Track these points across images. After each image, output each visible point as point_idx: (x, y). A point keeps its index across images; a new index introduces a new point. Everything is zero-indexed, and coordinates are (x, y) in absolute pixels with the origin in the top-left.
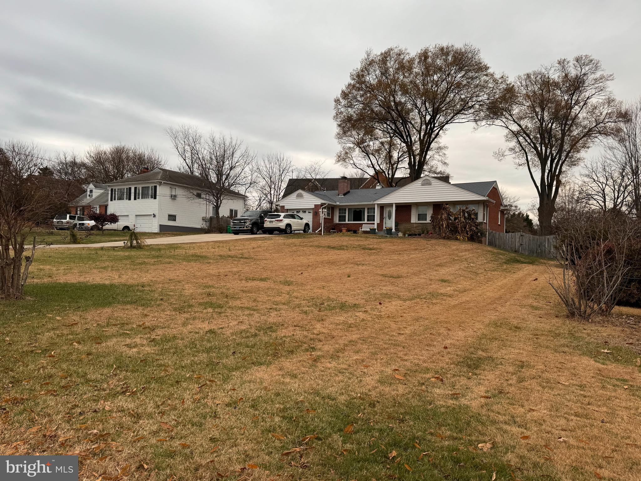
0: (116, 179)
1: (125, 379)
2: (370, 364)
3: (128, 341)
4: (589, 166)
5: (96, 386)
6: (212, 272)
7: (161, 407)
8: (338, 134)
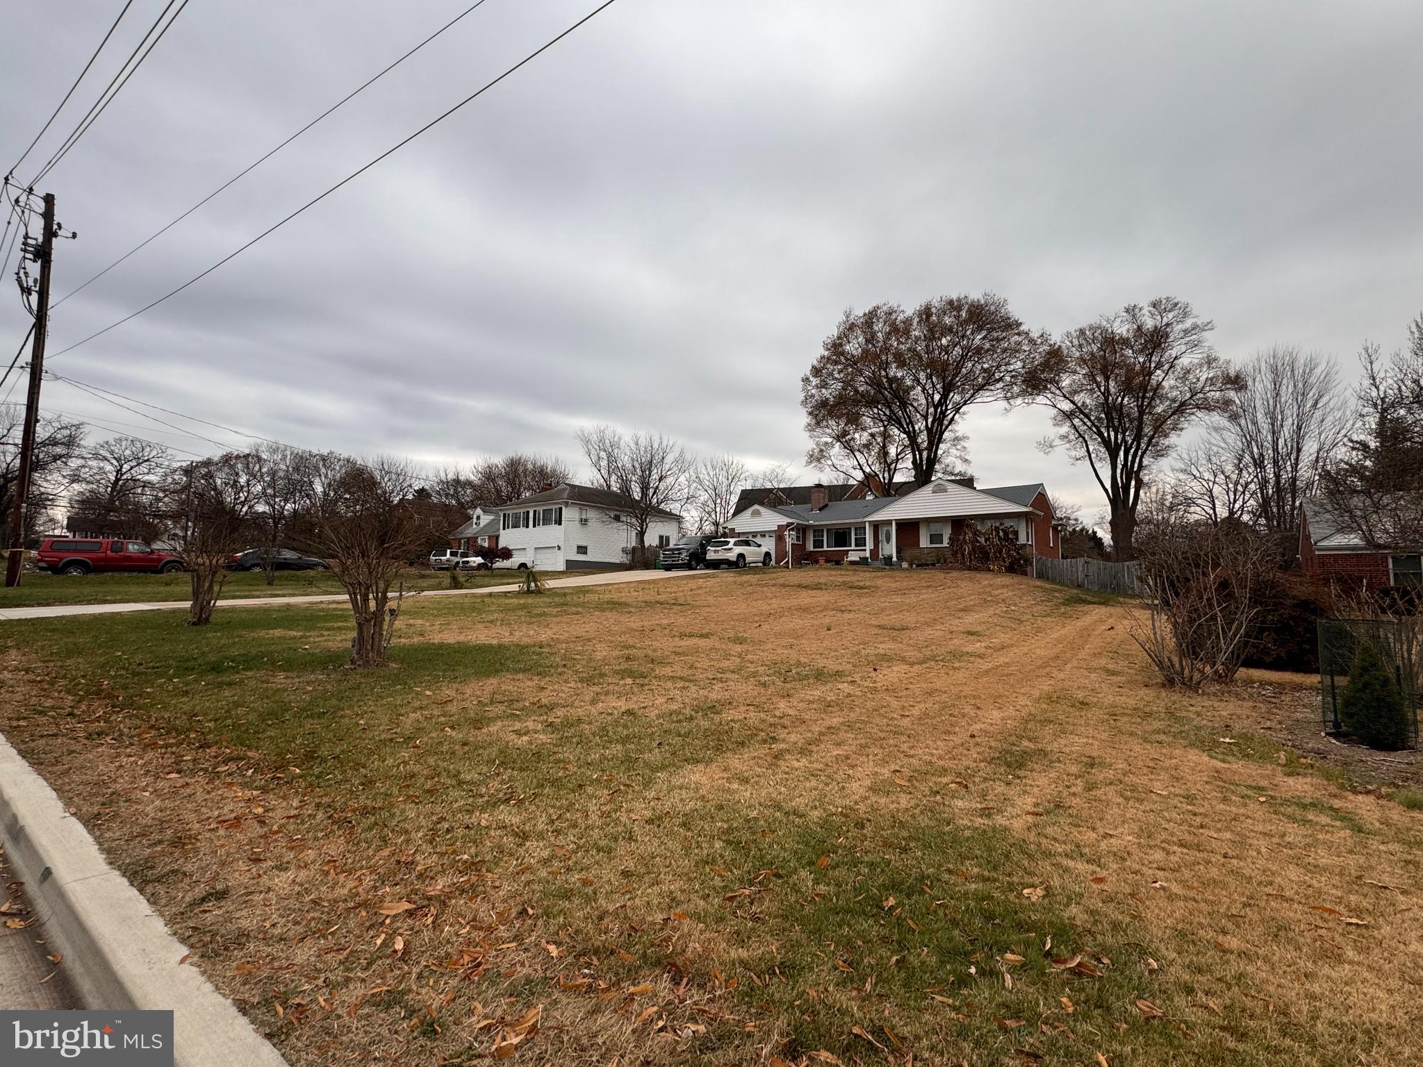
0: (511, 501)
1: (510, 780)
2: (858, 762)
3: (518, 726)
4: (1185, 456)
5: (471, 791)
6: (634, 626)
7: (557, 823)
8: (809, 425)
